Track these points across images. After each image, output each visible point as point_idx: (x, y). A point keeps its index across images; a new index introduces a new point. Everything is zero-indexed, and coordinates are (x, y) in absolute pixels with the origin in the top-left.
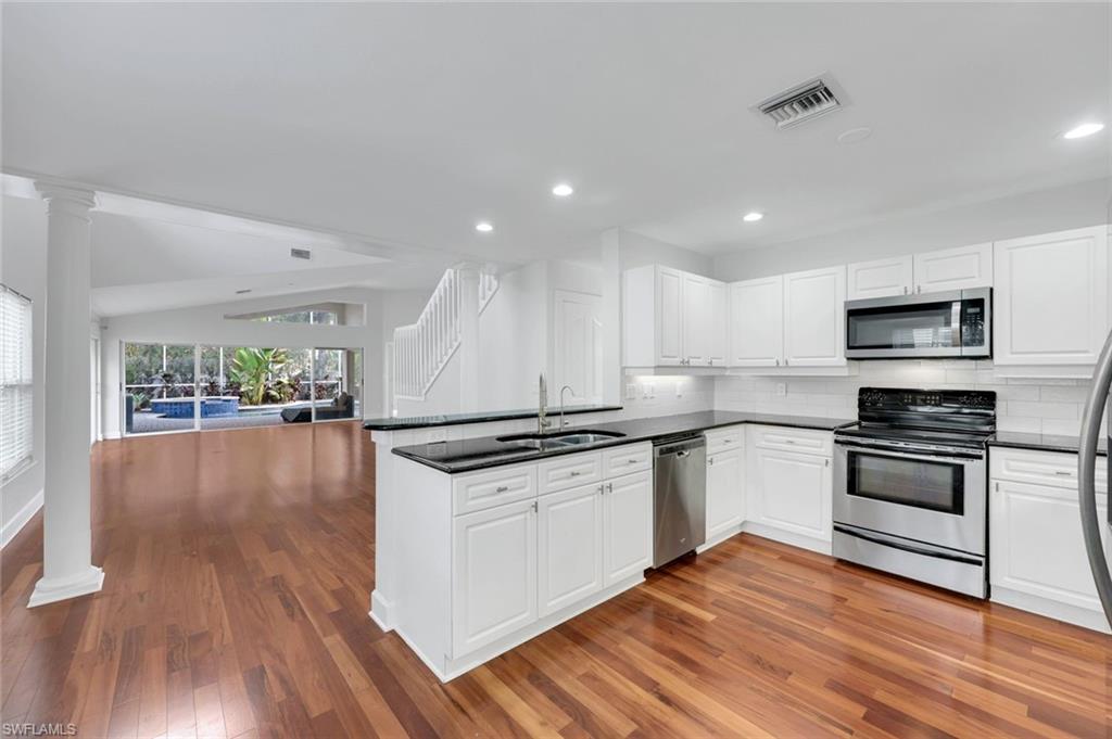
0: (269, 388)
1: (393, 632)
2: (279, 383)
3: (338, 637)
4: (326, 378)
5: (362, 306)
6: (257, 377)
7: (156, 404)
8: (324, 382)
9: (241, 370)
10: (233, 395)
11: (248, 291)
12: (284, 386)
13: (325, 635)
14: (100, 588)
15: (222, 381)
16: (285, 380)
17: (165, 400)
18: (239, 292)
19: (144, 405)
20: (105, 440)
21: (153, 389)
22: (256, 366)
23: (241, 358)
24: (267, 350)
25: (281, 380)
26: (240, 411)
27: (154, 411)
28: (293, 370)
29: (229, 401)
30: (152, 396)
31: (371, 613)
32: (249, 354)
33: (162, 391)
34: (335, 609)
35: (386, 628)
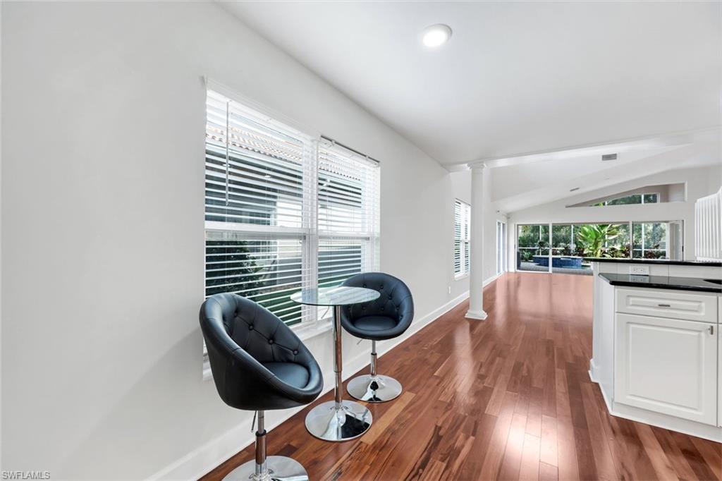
0: (605, 252)
1: (597, 384)
2: (613, 249)
3: (564, 371)
4: (657, 247)
5: (683, 185)
6: (596, 245)
7: (535, 258)
8: (655, 250)
9: (585, 240)
10: (579, 256)
11: (578, 189)
12: (616, 252)
13: (558, 367)
14: (484, 319)
15: (573, 247)
16: (618, 247)
17: (541, 256)
18: (572, 190)
19: (531, 258)
20: (508, 272)
21: (535, 250)
22: (595, 237)
23: (585, 232)
24: (603, 226)
25: (615, 247)
26: (583, 266)
27: (534, 262)
28: (626, 241)
29: (575, 259)
30: (534, 254)
31: (590, 372)
32: (590, 228)
33: (539, 252)
34: (570, 362)
35: (593, 380)
